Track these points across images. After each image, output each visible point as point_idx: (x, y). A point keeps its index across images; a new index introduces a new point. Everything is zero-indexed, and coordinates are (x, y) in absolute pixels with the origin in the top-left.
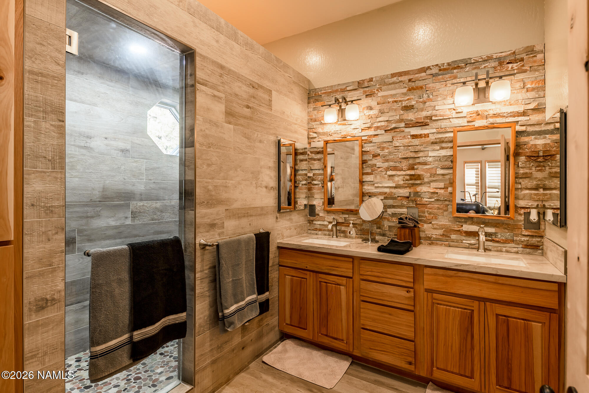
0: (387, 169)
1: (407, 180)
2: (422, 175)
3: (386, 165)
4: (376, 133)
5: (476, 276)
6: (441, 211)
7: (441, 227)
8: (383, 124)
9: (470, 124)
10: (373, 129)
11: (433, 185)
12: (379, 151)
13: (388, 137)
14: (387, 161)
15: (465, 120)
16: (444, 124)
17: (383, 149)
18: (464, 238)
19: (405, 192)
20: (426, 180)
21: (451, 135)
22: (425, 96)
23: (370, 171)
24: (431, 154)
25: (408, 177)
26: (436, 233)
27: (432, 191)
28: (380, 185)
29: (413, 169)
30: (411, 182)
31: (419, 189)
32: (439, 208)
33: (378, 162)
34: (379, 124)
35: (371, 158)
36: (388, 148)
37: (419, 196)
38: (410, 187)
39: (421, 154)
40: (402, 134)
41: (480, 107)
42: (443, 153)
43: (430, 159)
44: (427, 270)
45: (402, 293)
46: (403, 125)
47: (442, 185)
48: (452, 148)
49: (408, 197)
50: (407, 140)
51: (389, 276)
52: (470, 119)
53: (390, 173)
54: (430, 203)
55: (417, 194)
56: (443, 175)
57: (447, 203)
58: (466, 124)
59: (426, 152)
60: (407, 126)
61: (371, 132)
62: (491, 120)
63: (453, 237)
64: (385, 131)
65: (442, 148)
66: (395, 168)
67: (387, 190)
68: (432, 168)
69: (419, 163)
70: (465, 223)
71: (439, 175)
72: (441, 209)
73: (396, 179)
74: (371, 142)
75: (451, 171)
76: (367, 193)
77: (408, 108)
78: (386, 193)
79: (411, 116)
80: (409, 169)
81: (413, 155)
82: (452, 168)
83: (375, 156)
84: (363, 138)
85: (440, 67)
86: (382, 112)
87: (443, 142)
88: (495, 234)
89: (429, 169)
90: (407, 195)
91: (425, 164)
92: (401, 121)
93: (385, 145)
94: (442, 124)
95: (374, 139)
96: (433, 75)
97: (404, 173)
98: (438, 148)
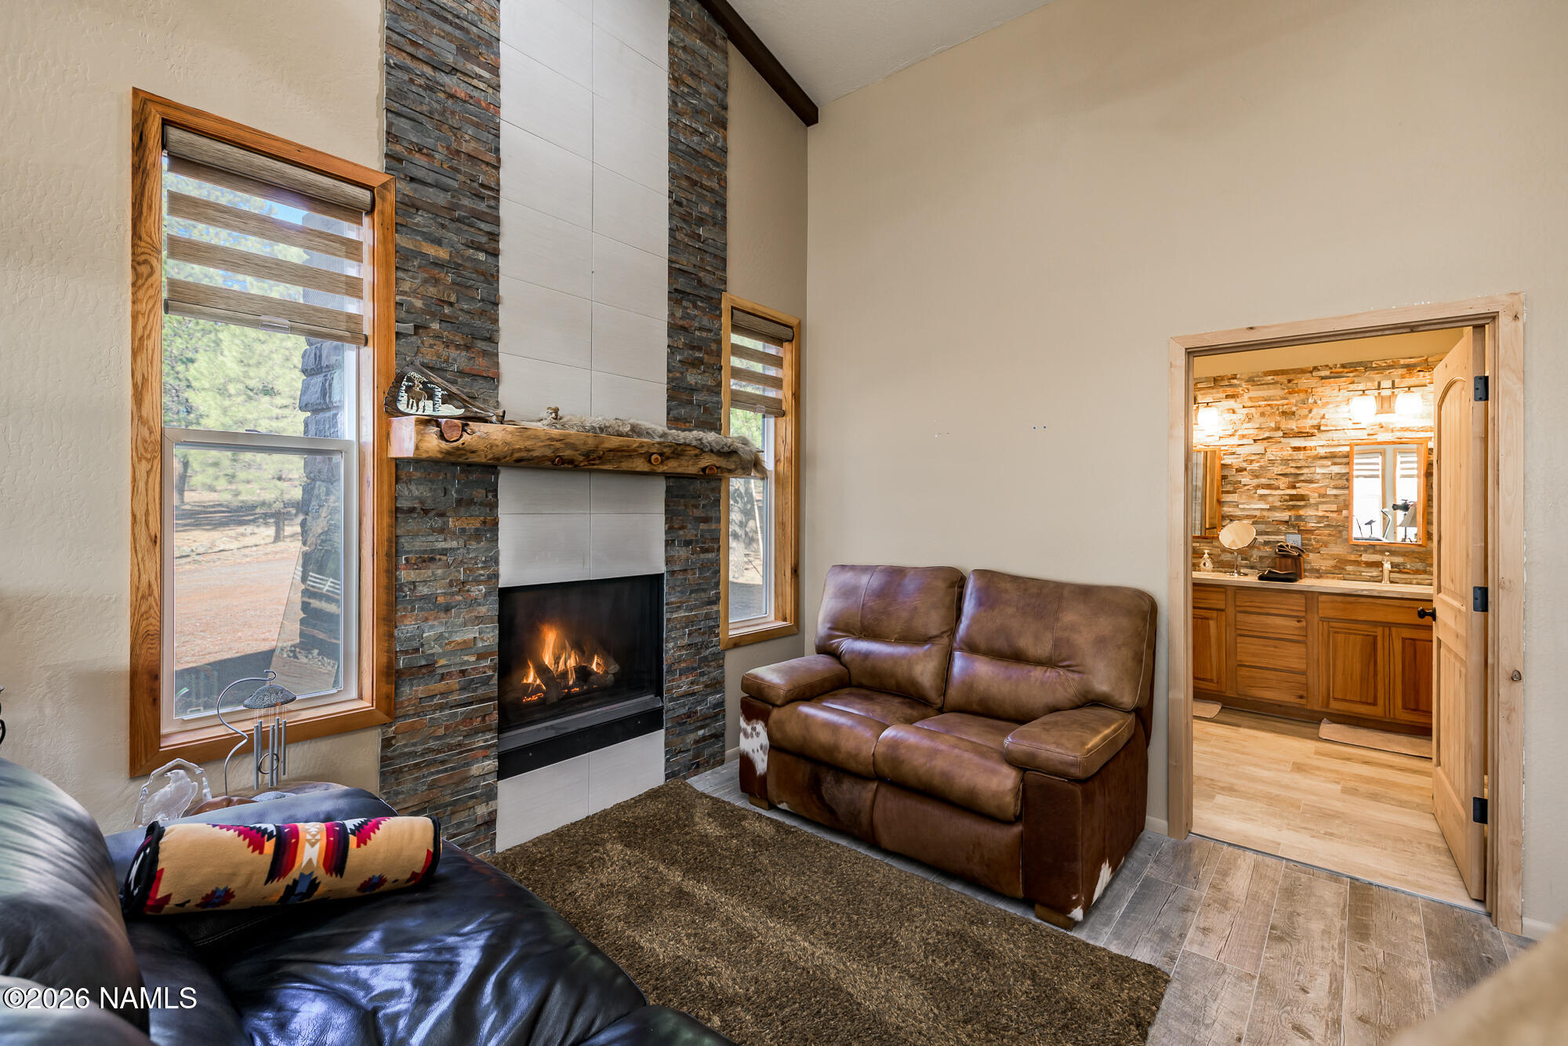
0: (1258, 487)
1: (1286, 501)
2: (1307, 495)
3: (1256, 482)
4: (1241, 442)
5: (1379, 601)
6: (1333, 538)
7: (1333, 557)
8: (1251, 432)
9: (1371, 437)
10: (1237, 437)
11: (1322, 507)
12: (1245, 465)
13: (1259, 448)
14: (1257, 477)
15: (1365, 433)
16: (1335, 435)
17: (1252, 461)
18: (1363, 569)
19: (1285, 515)
20: (1312, 501)
21: (1347, 449)
22: (1311, 401)
23: (1231, 489)
24: (1319, 470)
25: (1287, 498)
26: (1325, 564)
27: (1321, 514)
28: (1248, 507)
29: (1294, 487)
30: (1291, 503)
31: (1301, 512)
32: (1330, 535)
33: (1245, 479)
34: (1245, 432)
35: (1234, 473)
36: (1258, 462)
37: (1303, 520)
38: (1290, 510)
39: (1305, 471)
40: (1280, 446)
41: (1384, 418)
42: (1336, 469)
43: (1318, 477)
44: (1322, 598)
45: (1293, 623)
46: (1281, 434)
47: (1334, 507)
48: (1348, 464)
49: (1287, 522)
50: (1285, 453)
51: (1274, 606)
52: (1371, 432)
53: (1261, 492)
54: (1318, 528)
55: (1299, 518)
56: (1336, 496)
57: (1341, 528)
58: (1367, 437)
59: (1313, 469)
60: (1285, 435)
61: (1235, 441)
62: (1399, 434)
63: (1349, 568)
64: (1255, 441)
65: (1335, 464)
66: (1269, 487)
67: (1258, 513)
68: (1321, 487)
69: (1303, 481)
70: (1365, 551)
71: (1329, 495)
72: (1333, 536)
73: (1270, 499)
74: (1234, 453)
75: (1346, 492)
76: (1228, 516)
77: (1288, 414)
78: (1256, 516)
79: (1293, 425)
80: (1288, 488)
81: (1293, 471)
82: (1348, 488)
83: (1240, 470)
84: (1222, 448)
85: (1331, 368)
86: (1250, 418)
87: (1335, 457)
88: (1403, 564)
89: (1316, 488)
90: (1287, 518)
91: (1311, 482)
92: (1278, 429)
93: (1253, 457)
94: (1334, 435)
95: (1239, 450)
96: (1322, 378)
97: (1282, 492)
98: (1330, 463)
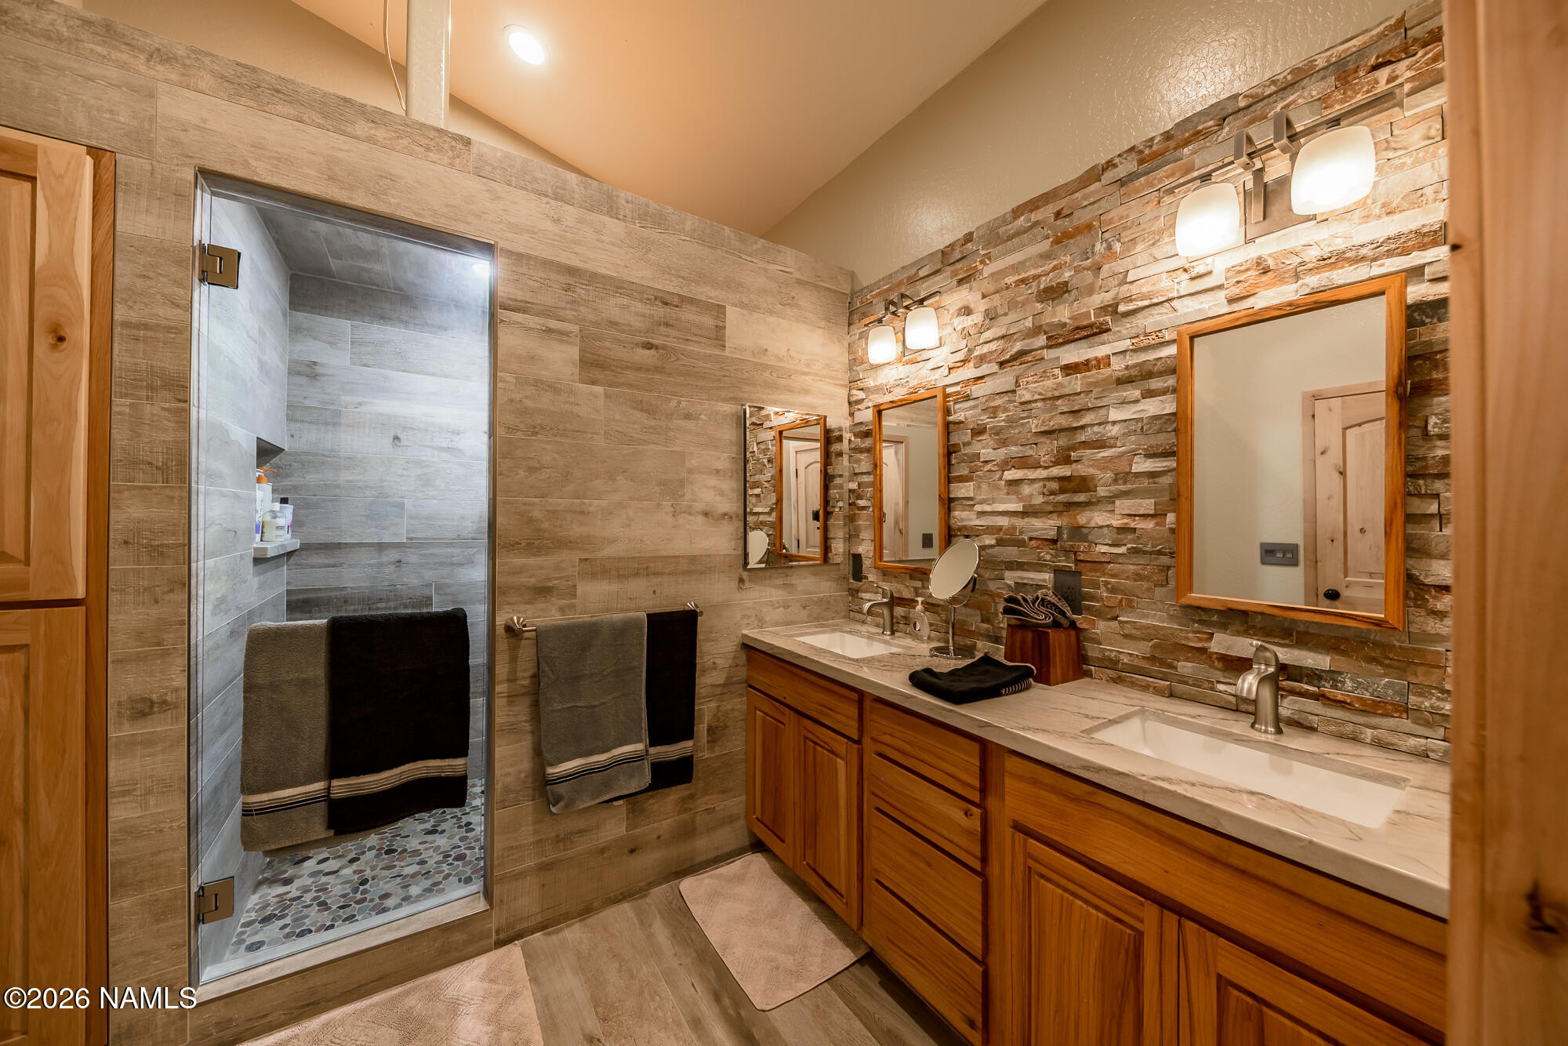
0: (1006, 465)
1: (1052, 493)
2: (1092, 477)
3: (1002, 452)
4: (978, 373)
6: (1146, 585)
7: (1147, 634)
8: (993, 346)
9: (1236, 307)
10: (971, 364)
11: (1123, 505)
12: (985, 419)
13: (1004, 380)
14: (1004, 443)
15: (1221, 295)
16: (1149, 321)
17: (994, 412)
18: (1219, 675)
19: (1045, 526)
20: (1102, 491)
21: (1172, 350)
22: (1099, 247)
23: (966, 472)
24: (1114, 414)
25: (1055, 486)
26: (1130, 652)
27: (1116, 523)
28: (988, 508)
29: (1067, 460)
30: (1061, 498)
31: (1082, 519)
32: (1138, 577)
33: (985, 449)
34: (986, 349)
35: (968, 438)
36: (1006, 410)
37: (1084, 538)
38: (1060, 513)
39: (1088, 418)
40: (1040, 368)
41: (1269, 246)
42: (1153, 407)
43: (1114, 431)
44: (1011, 763)
45: (954, 812)
46: (1042, 340)
47: (1147, 505)
48: (1174, 391)
49: (1054, 541)
50: (1049, 383)
51: (926, 756)
52: (1236, 291)
53: (1011, 474)
54: (1114, 559)
55: (1078, 532)
56: (1152, 475)
57: (1165, 560)
58: (1226, 309)
59: (1103, 412)
60: (1054, 343)
61: (969, 372)
62: (1313, 281)
63: (1185, 667)
64: (1002, 364)
65: (1149, 394)
66: (1023, 462)
67: (1003, 522)
68: (1121, 456)
69: (1085, 445)
70: (1224, 627)
71: (1138, 475)
72: (1147, 578)
73: (1026, 490)
74: (968, 398)
75: (1171, 463)
76: (960, 529)
77: (1055, 293)
78: (1000, 529)
79: (1062, 313)
80: (1056, 463)
81: (1065, 421)
82: (1173, 454)
83: (978, 431)
84: (949, 390)
85: (1141, 152)
86: (991, 316)
87: (1150, 375)
88: (1333, 675)
89: (1111, 459)
90: (1052, 534)
91: (1101, 444)
92: (1037, 330)
93: (998, 402)
94: (1151, 320)
95: (978, 390)
96: (1122, 182)
97: (1042, 473)
98: (1137, 393)
